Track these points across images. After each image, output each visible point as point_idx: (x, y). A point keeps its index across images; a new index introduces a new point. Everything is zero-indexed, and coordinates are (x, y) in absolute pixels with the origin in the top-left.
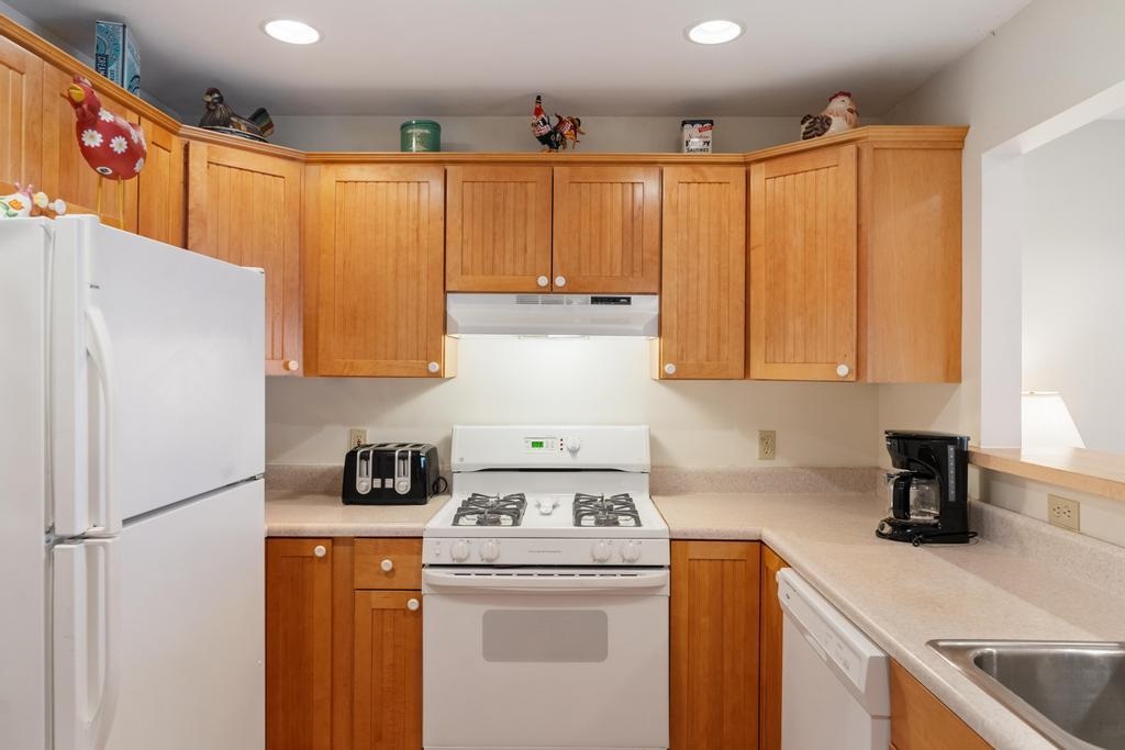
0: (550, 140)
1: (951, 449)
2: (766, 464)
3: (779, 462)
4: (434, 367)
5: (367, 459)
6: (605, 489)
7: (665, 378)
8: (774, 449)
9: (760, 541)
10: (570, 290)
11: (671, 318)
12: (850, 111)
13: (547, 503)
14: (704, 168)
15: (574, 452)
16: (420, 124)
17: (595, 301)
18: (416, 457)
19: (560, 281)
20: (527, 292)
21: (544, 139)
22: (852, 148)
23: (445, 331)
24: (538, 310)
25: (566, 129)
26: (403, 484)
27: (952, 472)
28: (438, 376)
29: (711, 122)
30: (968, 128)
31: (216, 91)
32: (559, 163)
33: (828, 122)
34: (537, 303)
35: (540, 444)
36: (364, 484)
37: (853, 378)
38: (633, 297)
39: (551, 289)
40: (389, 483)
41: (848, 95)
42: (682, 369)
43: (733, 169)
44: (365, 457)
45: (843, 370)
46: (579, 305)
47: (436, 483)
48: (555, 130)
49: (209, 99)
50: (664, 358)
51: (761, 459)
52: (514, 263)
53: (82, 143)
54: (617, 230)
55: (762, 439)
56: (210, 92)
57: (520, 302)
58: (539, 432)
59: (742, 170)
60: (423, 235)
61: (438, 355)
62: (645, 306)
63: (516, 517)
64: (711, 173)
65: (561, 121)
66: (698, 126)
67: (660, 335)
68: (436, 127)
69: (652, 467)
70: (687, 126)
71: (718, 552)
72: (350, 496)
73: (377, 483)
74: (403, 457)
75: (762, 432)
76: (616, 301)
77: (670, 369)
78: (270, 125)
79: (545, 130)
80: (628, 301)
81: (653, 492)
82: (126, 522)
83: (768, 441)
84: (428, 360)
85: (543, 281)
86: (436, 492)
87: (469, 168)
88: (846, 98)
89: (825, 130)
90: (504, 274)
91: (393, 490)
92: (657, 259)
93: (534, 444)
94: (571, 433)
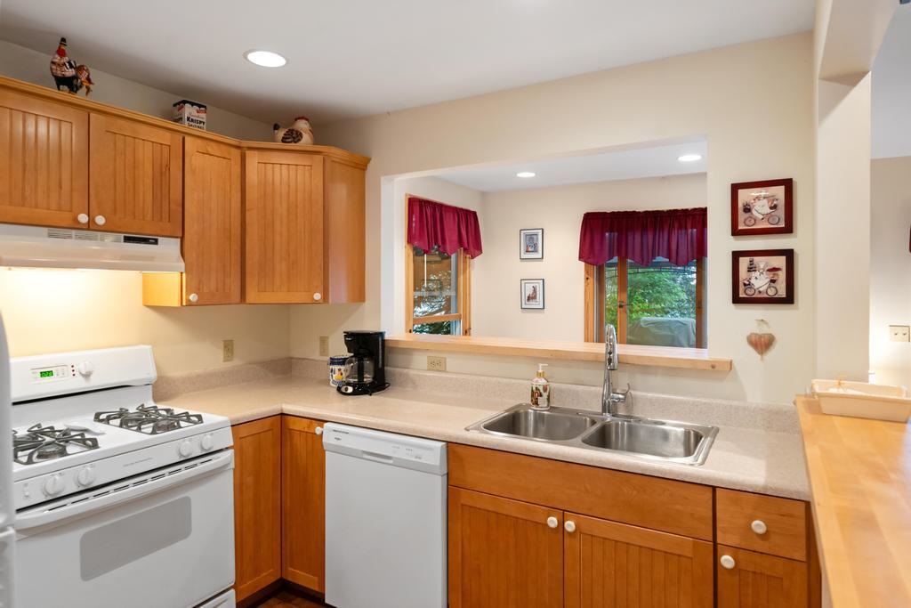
1: (380, 339)
2: (229, 364)
3: (237, 362)
8: (232, 353)
9: (282, 414)
10: (107, 229)
11: (192, 257)
12: (311, 131)
14: (214, 145)
15: (87, 376)
17: (127, 239)
19: (100, 220)
20: (61, 227)
24: (72, 244)
27: (380, 352)
29: (205, 107)
30: (369, 160)
32: (95, 110)
33: (301, 135)
34: (70, 237)
35: (49, 373)
37: (322, 301)
38: (160, 239)
39: (90, 226)
41: (307, 120)
42: (202, 297)
43: (233, 150)
45: (318, 296)
46: (111, 243)
50: (187, 289)
51: (224, 361)
52: (48, 197)
54: (149, 181)
55: (225, 347)
57: (50, 236)
58: (46, 361)
59: (238, 152)
62: (169, 247)
66: (196, 107)
70: (188, 105)
71: (255, 429)
75: (225, 341)
76: (145, 241)
77: (194, 297)
80: (156, 242)
83: (229, 348)
85: (83, 218)
88: (306, 122)
89: (299, 140)
90: (36, 207)
92: (181, 209)
93: (43, 374)
94: (83, 361)
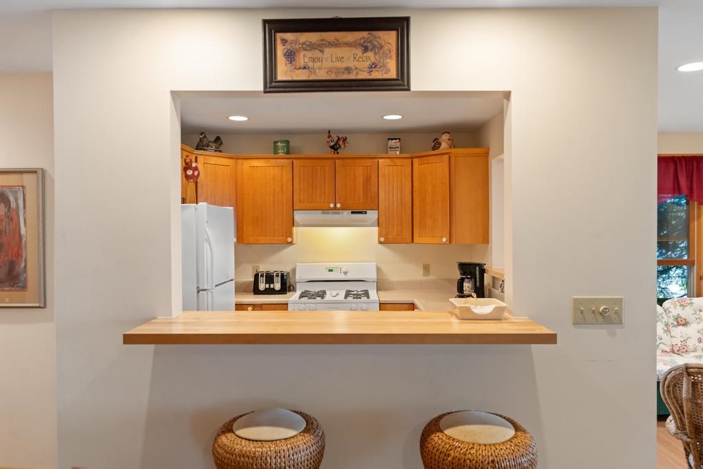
0: (335, 148)
1: (477, 268)
2: (426, 278)
3: (431, 277)
4: (289, 240)
5: (263, 276)
6: (357, 288)
7: (380, 243)
8: (429, 271)
9: (413, 304)
10: (343, 208)
11: (383, 219)
12: (449, 140)
13: (334, 293)
14: (395, 160)
15: (345, 273)
16: (282, 142)
17: (352, 213)
18: (282, 276)
19: (339, 205)
20: (325, 210)
21: (332, 147)
22: (447, 156)
23: (293, 226)
24: (330, 217)
25: (341, 143)
26: (277, 286)
27: (478, 276)
28: (291, 243)
29: (400, 139)
31: (203, 133)
32: (338, 158)
33: (440, 144)
34: (329, 214)
35: (332, 270)
36: (262, 286)
37: (448, 243)
38: (368, 212)
39: (335, 208)
40: (272, 286)
41: (449, 133)
42: (387, 239)
43: (406, 160)
44: (262, 276)
45: (444, 240)
46: (346, 215)
47: (289, 287)
48: (337, 143)
49: (201, 137)
50: (380, 235)
51: (423, 276)
52: (320, 198)
53: (186, 174)
54: (361, 185)
55: (424, 267)
56: (202, 134)
57: (323, 213)
58: (331, 265)
59: (410, 161)
60: (284, 189)
61: (291, 235)
62: (372, 215)
63: (323, 298)
64: (398, 162)
65: (339, 139)
66: (394, 141)
67: (378, 226)
68: (288, 142)
69: (378, 279)
70: (390, 141)
72: (256, 291)
73: (267, 286)
74: (277, 276)
75: (424, 264)
76: (361, 213)
77: (382, 239)
78: (222, 143)
79: (332, 144)
80: (366, 213)
81: (378, 290)
82: (216, 286)
83: (426, 269)
84: (287, 237)
85: (332, 205)
86: (290, 291)
87: (302, 161)
88: (448, 135)
89: (439, 147)
90: (316, 203)
91: (273, 289)
92: (377, 196)
93: (329, 270)
94: (345, 266)
